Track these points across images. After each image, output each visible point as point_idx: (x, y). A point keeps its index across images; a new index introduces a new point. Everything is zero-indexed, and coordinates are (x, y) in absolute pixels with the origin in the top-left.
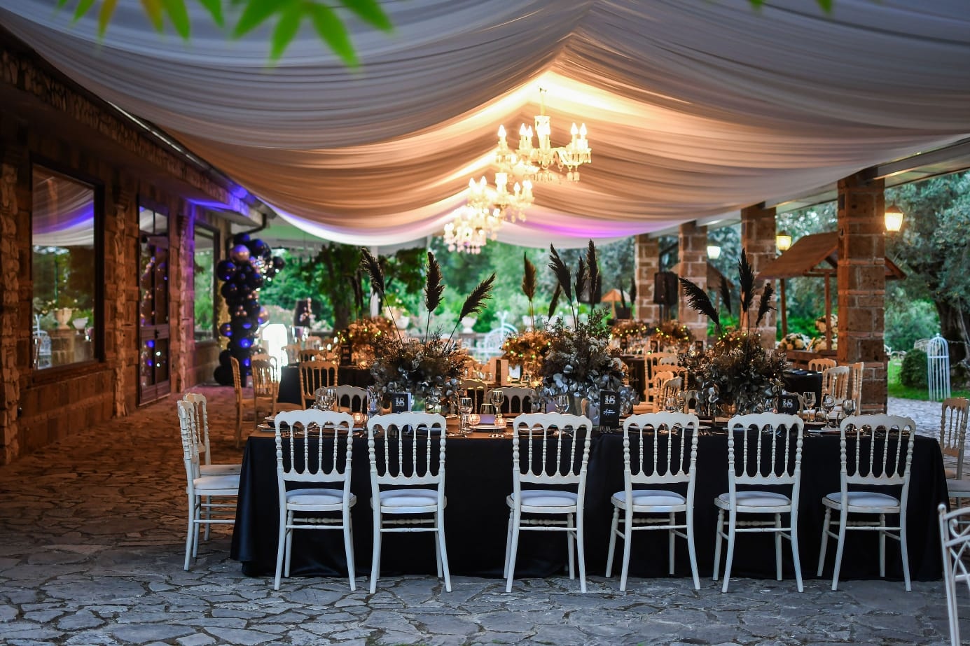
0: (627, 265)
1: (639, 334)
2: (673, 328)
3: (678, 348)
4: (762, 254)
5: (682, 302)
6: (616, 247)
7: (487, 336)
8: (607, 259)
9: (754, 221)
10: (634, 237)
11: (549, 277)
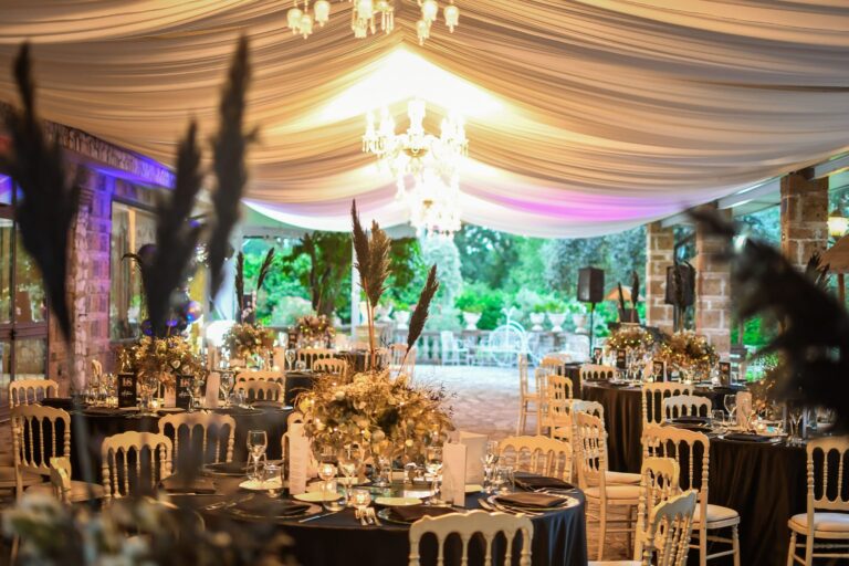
0: (638, 259)
1: (642, 346)
2: (686, 343)
3: (693, 372)
4: (809, 240)
5: (701, 303)
6: (627, 239)
7: (492, 334)
8: (616, 252)
9: (799, 196)
10: (646, 225)
11: (552, 272)
